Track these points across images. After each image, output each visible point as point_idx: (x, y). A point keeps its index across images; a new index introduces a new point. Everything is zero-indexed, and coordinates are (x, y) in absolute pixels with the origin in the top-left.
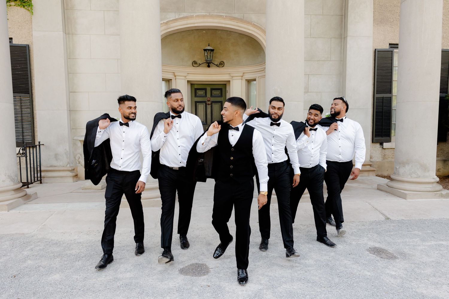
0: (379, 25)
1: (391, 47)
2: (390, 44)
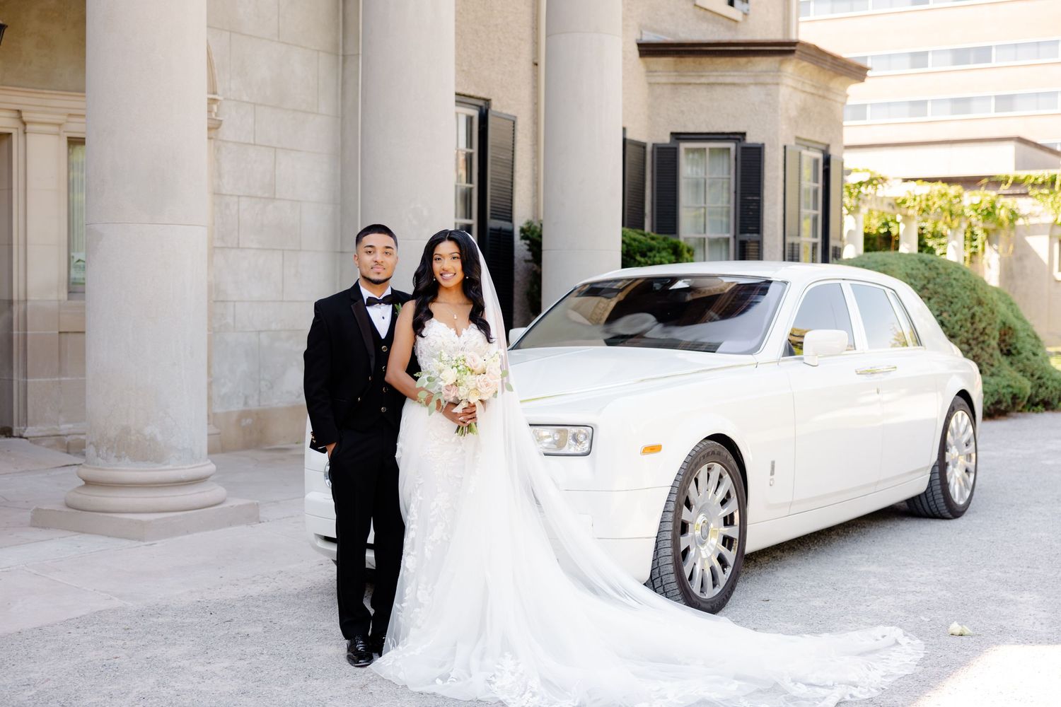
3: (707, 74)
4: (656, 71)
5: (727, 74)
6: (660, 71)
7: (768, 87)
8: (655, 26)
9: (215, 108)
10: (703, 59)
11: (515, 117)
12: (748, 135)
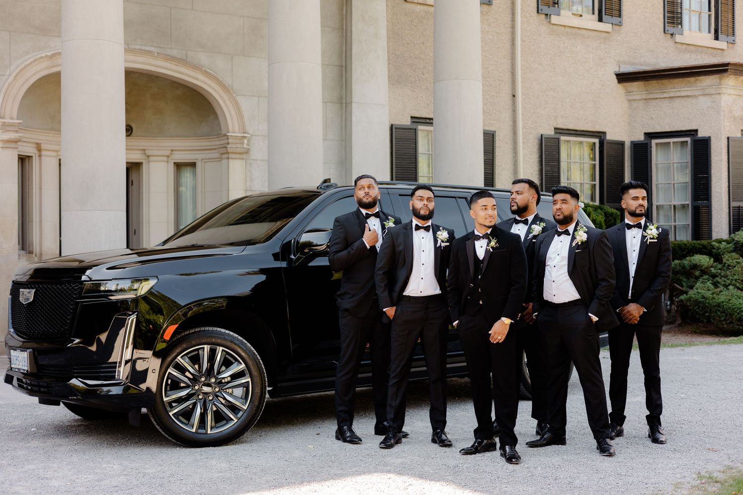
0: (395, 85)
1: (413, 122)
2: (412, 117)
3: (669, 90)
4: (632, 92)
5: (682, 89)
6: (636, 92)
7: (713, 96)
8: (634, 61)
9: (246, 141)
10: (663, 81)
11: (494, 131)
12: (699, 131)
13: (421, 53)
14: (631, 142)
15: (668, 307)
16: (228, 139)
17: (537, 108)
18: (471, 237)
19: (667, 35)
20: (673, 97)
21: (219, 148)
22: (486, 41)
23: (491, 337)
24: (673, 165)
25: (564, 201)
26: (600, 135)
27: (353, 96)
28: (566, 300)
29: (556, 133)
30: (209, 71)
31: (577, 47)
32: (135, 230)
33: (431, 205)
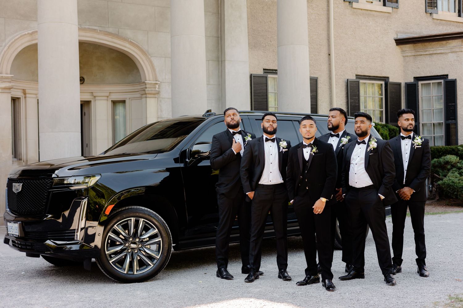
0: (253, 49)
1: (265, 72)
2: (264, 69)
3: (428, 50)
4: (406, 51)
5: (438, 49)
6: (408, 51)
7: (458, 53)
8: (407, 31)
9: (157, 86)
10: (425, 43)
11: (317, 78)
12: (449, 75)
13: (269, 28)
14: (406, 83)
15: (431, 189)
16: (146, 85)
17: (344, 62)
18: (301, 146)
19: (427, 14)
20: (432, 54)
21: (141, 91)
22: (311, 19)
23: (314, 211)
24: (433, 98)
25: (362, 122)
26: (385, 79)
27: (226, 56)
28: (364, 186)
29: (357, 78)
30: (133, 41)
31: (369, 23)
32: (87, 144)
33: (275, 125)
